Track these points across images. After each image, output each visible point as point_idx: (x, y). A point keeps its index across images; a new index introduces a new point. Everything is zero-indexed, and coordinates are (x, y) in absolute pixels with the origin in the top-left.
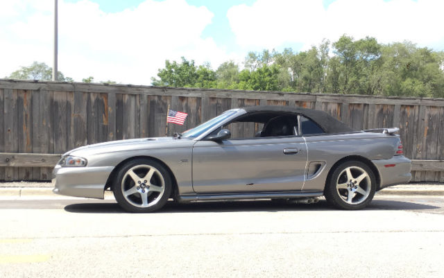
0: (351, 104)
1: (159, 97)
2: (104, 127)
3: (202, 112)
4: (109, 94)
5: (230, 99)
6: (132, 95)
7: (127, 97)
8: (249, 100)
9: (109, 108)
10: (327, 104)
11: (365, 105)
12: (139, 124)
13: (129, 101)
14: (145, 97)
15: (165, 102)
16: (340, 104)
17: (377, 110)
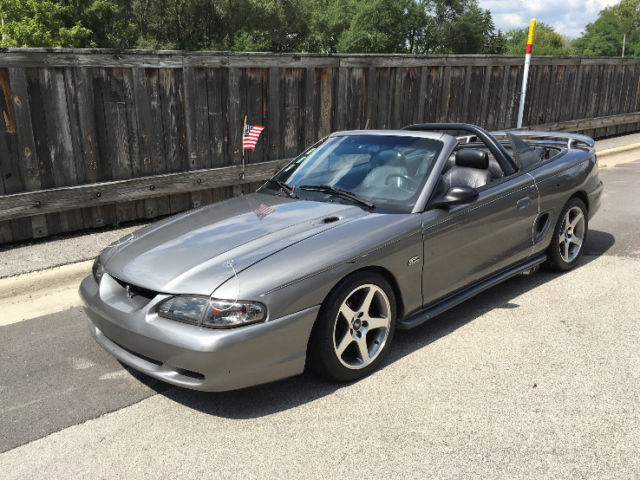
0: (377, 68)
1: (109, 70)
2: (8, 136)
3: (186, 96)
4: (12, 70)
5: (227, 68)
6: (57, 69)
7: (46, 73)
8: (253, 69)
9: (16, 99)
10: (351, 69)
11: (392, 68)
12: (79, 124)
13: (53, 80)
14: (84, 71)
15: (120, 78)
16: (366, 70)
17: (404, 75)
